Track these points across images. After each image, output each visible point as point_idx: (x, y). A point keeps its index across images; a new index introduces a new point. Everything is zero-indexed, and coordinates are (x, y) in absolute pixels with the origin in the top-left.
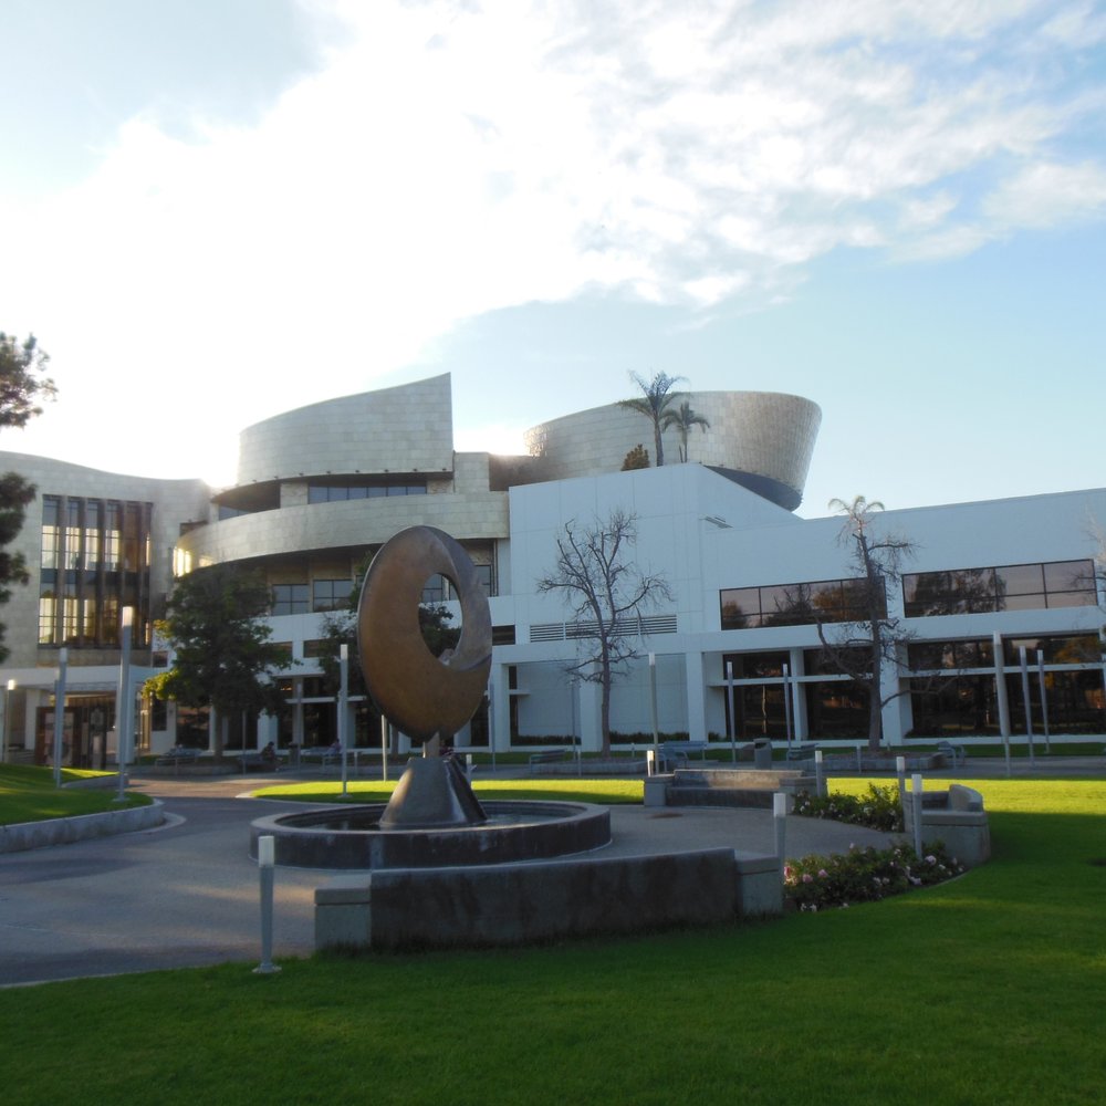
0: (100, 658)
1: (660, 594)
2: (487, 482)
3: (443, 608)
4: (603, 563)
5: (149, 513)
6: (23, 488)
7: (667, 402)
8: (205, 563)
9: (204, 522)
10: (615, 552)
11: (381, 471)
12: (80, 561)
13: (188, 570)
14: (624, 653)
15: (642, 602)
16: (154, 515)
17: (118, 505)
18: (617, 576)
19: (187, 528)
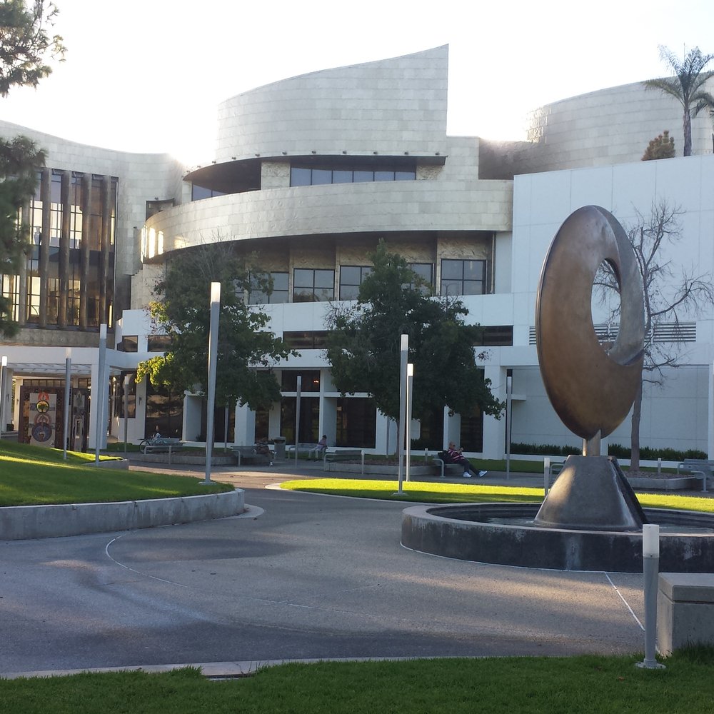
0: (63, 339)
1: (704, 298)
2: (476, 170)
3: (460, 303)
4: (642, 261)
5: (114, 189)
6: (33, 153)
7: (702, 83)
8: (180, 244)
9: (173, 202)
10: (654, 250)
11: (370, 154)
12: (44, 236)
13: (161, 252)
14: (660, 360)
15: (682, 306)
16: (120, 190)
17: (81, 178)
18: (654, 276)
19: (154, 207)
